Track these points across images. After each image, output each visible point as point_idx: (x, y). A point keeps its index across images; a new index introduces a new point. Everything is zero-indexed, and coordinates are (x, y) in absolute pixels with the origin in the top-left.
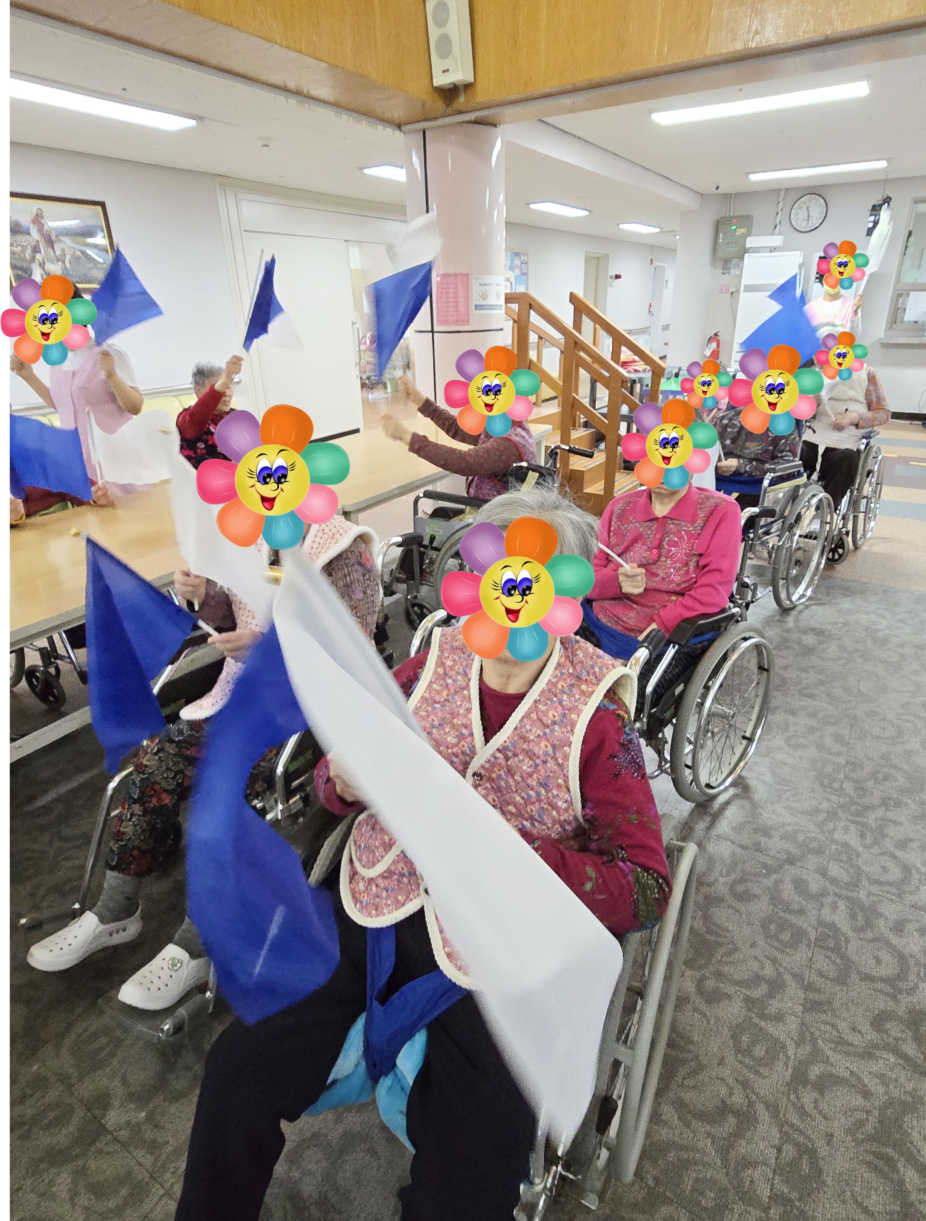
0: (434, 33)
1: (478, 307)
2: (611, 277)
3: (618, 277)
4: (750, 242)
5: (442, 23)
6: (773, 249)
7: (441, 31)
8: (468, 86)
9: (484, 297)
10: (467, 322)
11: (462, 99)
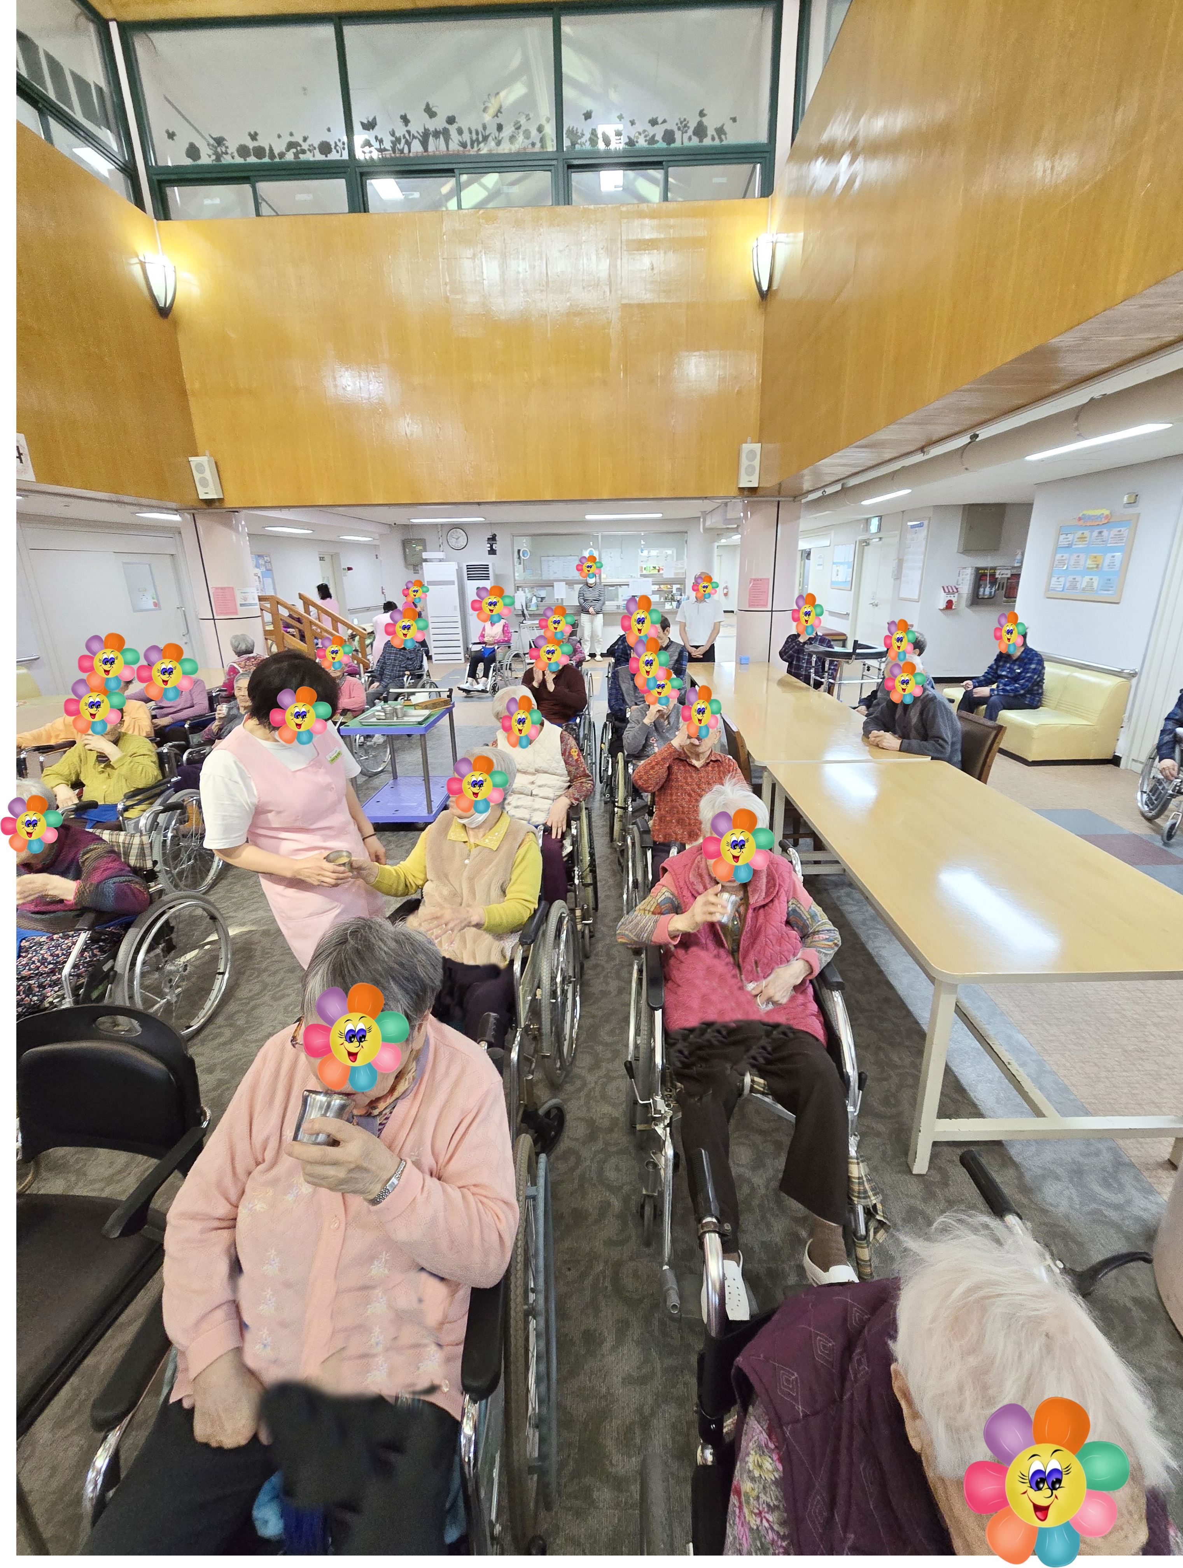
0: (197, 476)
1: (241, 605)
2: (344, 569)
3: (349, 569)
4: (425, 555)
5: (201, 471)
6: (440, 560)
7: (202, 475)
8: (220, 500)
9: (245, 599)
10: (236, 613)
11: (217, 504)
